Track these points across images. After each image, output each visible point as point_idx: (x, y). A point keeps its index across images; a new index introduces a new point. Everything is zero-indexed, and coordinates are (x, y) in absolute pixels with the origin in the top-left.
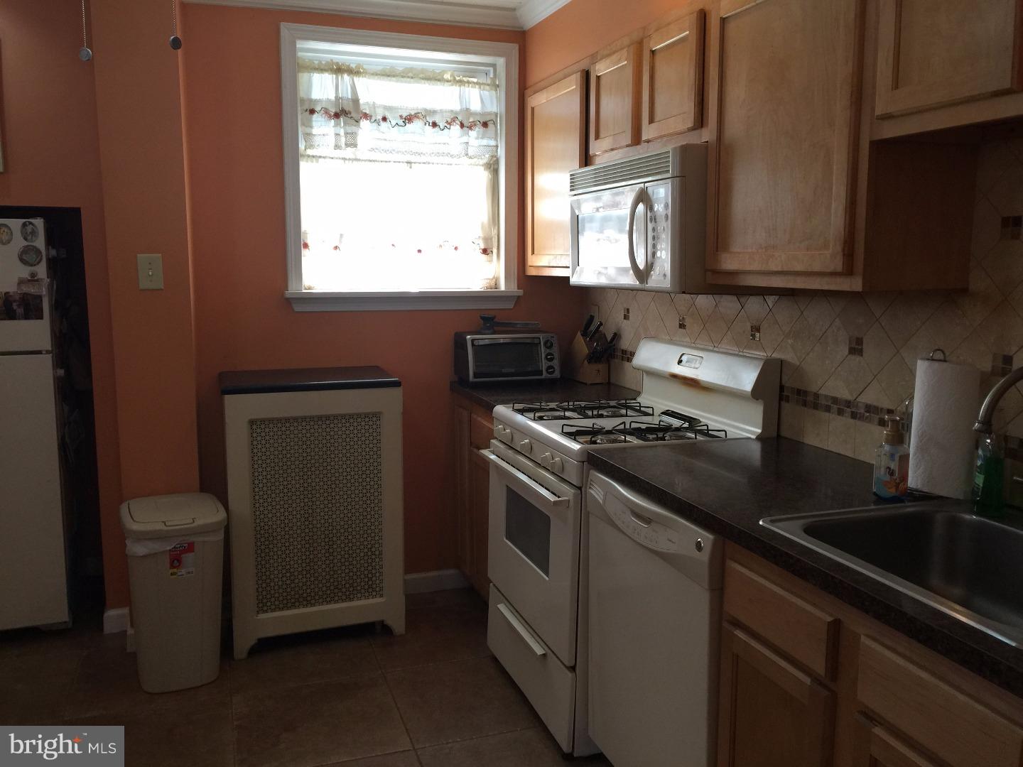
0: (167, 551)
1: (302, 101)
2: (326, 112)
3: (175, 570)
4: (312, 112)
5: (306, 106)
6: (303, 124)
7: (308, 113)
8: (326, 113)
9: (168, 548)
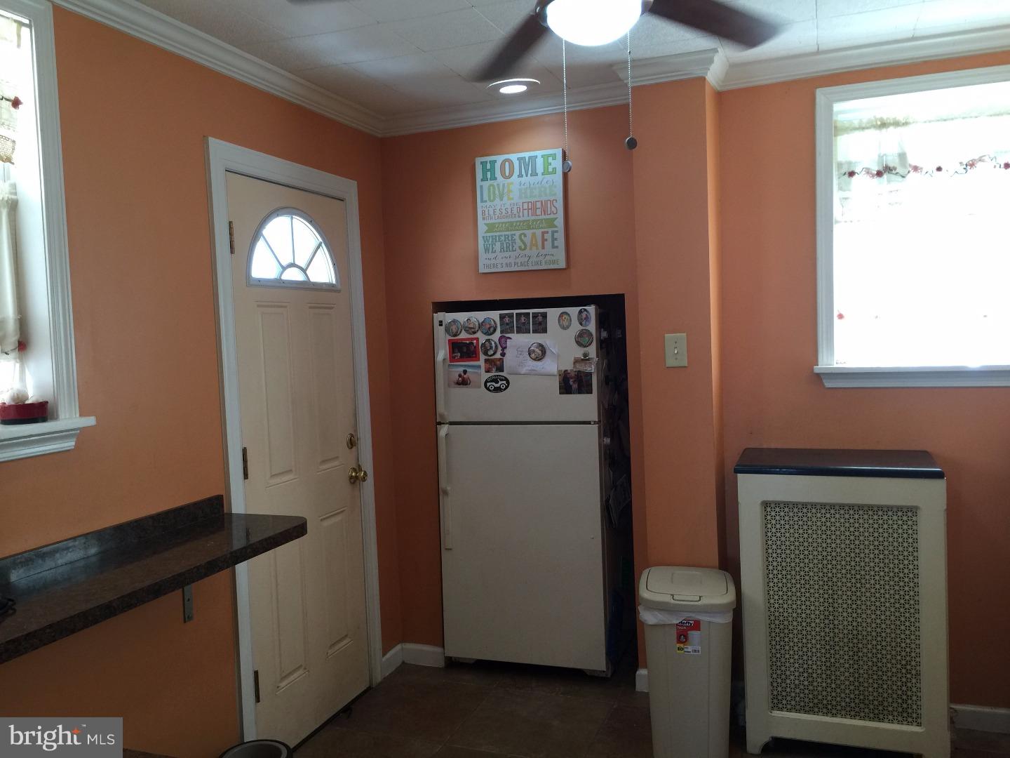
0: (674, 624)
1: (840, 165)
2: (868, 171)
3: (682, 645)
4: (852, 174)
5: (845, 169)
6: (840, 189)
7: (847, 176)
8: (868, 173)
9: (676, 622)
